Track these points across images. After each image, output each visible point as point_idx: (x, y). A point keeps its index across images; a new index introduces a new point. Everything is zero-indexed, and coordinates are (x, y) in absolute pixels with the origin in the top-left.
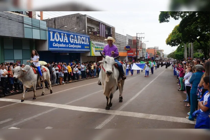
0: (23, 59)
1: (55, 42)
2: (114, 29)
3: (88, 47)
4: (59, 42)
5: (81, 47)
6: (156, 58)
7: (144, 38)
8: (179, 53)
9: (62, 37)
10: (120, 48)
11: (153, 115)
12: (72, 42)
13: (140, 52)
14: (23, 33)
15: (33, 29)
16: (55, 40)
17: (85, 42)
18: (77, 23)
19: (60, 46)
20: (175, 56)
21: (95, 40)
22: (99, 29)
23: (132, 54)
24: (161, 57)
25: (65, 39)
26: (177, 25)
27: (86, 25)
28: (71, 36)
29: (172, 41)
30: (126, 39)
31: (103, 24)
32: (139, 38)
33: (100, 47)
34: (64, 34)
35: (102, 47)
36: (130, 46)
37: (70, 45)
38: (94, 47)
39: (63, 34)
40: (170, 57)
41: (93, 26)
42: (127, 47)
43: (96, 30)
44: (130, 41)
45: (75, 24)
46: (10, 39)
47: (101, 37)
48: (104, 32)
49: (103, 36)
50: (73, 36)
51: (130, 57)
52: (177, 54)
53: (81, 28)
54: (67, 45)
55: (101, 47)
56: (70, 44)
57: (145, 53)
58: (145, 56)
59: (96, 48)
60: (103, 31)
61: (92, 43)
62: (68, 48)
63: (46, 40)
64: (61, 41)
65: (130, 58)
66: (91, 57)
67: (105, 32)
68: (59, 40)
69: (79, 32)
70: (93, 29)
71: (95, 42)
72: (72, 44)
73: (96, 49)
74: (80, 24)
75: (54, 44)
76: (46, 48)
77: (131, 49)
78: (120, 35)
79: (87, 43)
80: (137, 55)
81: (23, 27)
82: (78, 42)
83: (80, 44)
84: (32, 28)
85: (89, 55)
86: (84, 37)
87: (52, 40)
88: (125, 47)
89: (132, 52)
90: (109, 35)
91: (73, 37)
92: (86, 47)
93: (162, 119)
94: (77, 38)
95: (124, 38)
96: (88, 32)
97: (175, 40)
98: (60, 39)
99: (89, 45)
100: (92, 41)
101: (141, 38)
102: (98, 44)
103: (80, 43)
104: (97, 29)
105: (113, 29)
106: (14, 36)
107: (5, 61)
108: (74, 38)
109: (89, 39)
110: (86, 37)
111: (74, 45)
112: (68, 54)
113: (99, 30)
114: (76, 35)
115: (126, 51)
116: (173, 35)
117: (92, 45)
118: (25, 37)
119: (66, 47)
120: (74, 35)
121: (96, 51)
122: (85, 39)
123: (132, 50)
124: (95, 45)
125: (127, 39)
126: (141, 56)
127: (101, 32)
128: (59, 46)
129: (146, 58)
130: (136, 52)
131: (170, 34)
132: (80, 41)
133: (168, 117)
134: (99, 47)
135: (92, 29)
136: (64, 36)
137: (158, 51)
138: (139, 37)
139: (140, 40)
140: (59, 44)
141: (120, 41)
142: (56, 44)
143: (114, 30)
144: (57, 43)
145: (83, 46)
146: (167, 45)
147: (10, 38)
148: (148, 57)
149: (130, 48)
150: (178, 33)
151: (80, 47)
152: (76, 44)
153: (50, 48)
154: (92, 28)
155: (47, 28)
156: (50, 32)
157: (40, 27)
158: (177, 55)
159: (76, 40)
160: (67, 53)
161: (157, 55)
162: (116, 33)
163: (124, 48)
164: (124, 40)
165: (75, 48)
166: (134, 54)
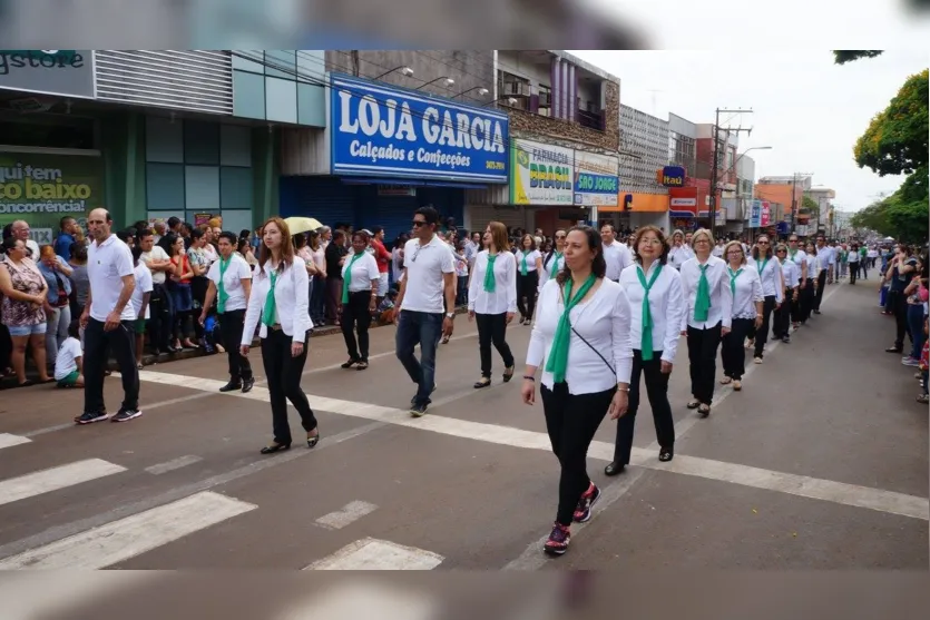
0: (221, 209)
1: (362, 137)
2: (614, 85)
3: (500, 166)
4: (378, 140)
5: (468, 165)
6: (797, 227)
7: (749, 131)
8: (910, 209)
9: (392, 114)
10: (637, 173)
11: (815, 481)
12: (431, 140)
13: (724, 194)
14: (228, 95)
15: (267, 78)
16: (360, 128)
17: (487, 142)
18: (455, 54)
19: (381, 156)
20: (892, 223)
21: (530, 132)
22: (548, 84)
23: (692, 202)
24: (819, 225)
25: (402, 127)
26: (915, 74)
27: (496, 65)
28: (431, 111)
29: (885, 149)
30: (664, 133)
31: (570, 64)
32: (727, 131)
33: (551, 167)
34: (401, 102)
35: (561, 166)
36: (681, 164)
37: (422, 155)
38: (526, 166)
39: (395, 103)
40: (863, 225)
41: (522, 72)
42: (670, 171)
43: (534, 90)
44: (682, 141)
45: (444, 60)
46: (173, 122)
47: (559, 121)
48: (572, 99)
49: (565, 117)
50: (435, 112)
51: (683, 219)
52: (900, 211)
53: (469, 80)
54: (411, 153)
55: (555, 165)
56: (421, 150)
57: (749, 203)
58: (749, 215)
59: (534, 168)
60: (565, 97)
61: (520, 149)
62: (415, 164)
63: (323, 129)
64: (387, 134)
65: (683, 224)
66: (511, 207)
67: (577, 100)
68: (379, 131)
69: (462, 96)
70: (525, 86)
71: (527, 144)
72: (432, 148)
73: (535, 174)
74: (468, 62)
75: (357, 148)
76: (321, 161)
77: (688, 179)
78: (640, 117)
79: (497, 147)
80: (713, 207)
81: (229, 69)
82: (456, 139)
83: (464, 152)
84: (265, 75)
85: (503, 199)
86: (483, 118)
87: (345, 127)
88: (662, 168)
89: (692, 194)
90: (593, 112)
91: (436, 116)
92: (490, 165)
93: (859, 501)
94: (455, 121)
95: (658, 131)
96: (503, 97)
97: (901, 146)
98: (383, 122)
99: (506, 158)
100: (517, 137)
101: (738, 130)
102: (544, 151)
103: (468, 146)
104: (540, 85)
105: (610, 87)
106: (191, 106)
107: (151, 215)
108: (440, 123)
109: (505, 127)
110: (493, 121)
111: (439, 151)
112: (413, 193)
113: (552, 88)
114: (450, 110)
115: (666, 191)
116: (893, 123)
117: (516, 154)
118: (235, 114)
119: (405, 163)
120: (441, 111)
121: (534, 184)
122: (488, 130)
123: (692, 185)
124: (531, 156)
125: (670, 133)
126: (732, 216)
127: (557, 101)
128: (374, 156)
129: (751, 225)
130: (708, 197)
131: (880, 116)
132: (467, 136)
133: (888, 494)
134: (547, 164)
135: (520, 85)
136: (399, 110)
137: (808, 196)
138: (726, 127)
139: (731, 141)
140: (375, 148)
141: (639, 141)
142: (363, 147)
143: (617, 93)
144: (369, 143)
145: (478, 159)
146: (861, 166)
147: (173, 114)
148: (764, 221)
149: (683, 176)
150: (917, 110)
151: (465, 161)
152: (447, 150)
153: (337, 165)
154: (517, 80)
155: (328, 74)
156: (341, 94)
157: (299, 70)
158: (900, 215)
159: (449, 133)
160: (408, 187)
161: (801, 212)
162: (624, 106)
163: (654, 176)
164: (658, 139)
165: (445, 167)
166: (700, 204)
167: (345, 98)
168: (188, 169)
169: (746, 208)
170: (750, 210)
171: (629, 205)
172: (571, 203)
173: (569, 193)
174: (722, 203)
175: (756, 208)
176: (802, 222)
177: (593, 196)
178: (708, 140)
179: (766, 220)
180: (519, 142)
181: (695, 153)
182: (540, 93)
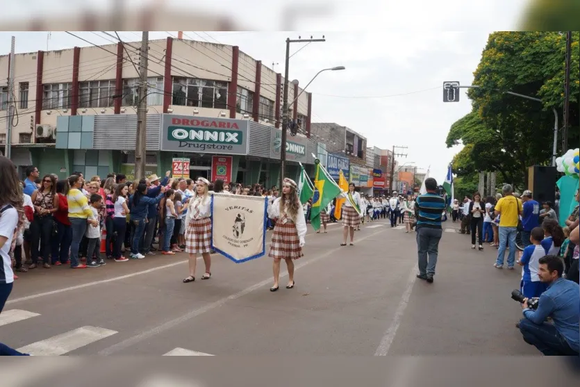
20: (459, 192)
23: (383, 183)
36: (377, 167)
42: (375, 171)
44: (377, 157)
51: (378, 190)
58: (399, 188)
77: (382, 174)
80: (391, 184)
89: (383, 180)
101: (402, 155)
115: (373, 179)
123: (383, 177)
129: (400, 193)
130: (388, 181)
138: (397, 153)
148: (404, 191)
158: (462, 189)
163: (370, 172)
166: (386, 184)
178: (386, 157)
181: (380, 162)
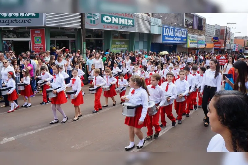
0: (143, 49)
1: (166, 36)
2: (205, 20)
3: (186, 40)
4: (169, 36)
7: (235, 28)
9: (170, 31)
12: (176, 35)
13: (227, 43)
14: (150, 30)
16: (166, 34)
17: (184, 35)
19: (169, 39)
21: (190, 32)
23: (220, 45)
25: (172, 34)
27: (185, 18)
28: (176, 30)
31: (197, 16)
32: (230, 28)
35: (195, 39)
36: (217, 36)
38: (190, 40)
42: (215, 38)
44: (217, 31)
47: (194, 29)
48: (197, 25)
49: (196, 28)
55: (194, 39)
56: (174, 38)
57: (233, 45)
58: (233, 49)
63: (161, 35)
64: (170, 35)
65: (217, 50)
66: (187, 48)
71: (190, 35)
72: (176, 37)
74: (179, 18)
75: (166, 38)
76: (160, 41)
78: (209, 26)
80: (225, 46)
81: (150, 25)
84: (154, 26)
85: (185, 46)
86: (183, 30)
88: (213, 38)
89: (220, 44)
92: (184, 40)
94: (179, 31)
95: (212, 29)
98: (169, 33)
99: (186, 38)
101: (232, 28)
102: (193, 36)
103: (181, 36)
108: (177, 32)
109: (187, 32)
110: (185, 31)
112: (172, 46)
113: (193, 22)
114: (179, 29)
117: (188, 37)
118: (151, 33)
119: (172, 40)
120: (177, 29)
121: (191, 43)
122: (184, 33)
123: (220, 41)
124: (191, 37)
125: (215, 29)
126: (229, 48)
129: (233, 51)
130: (224, 44)
132: (181, 34)
134: (193, 39)
136: (171, 30)
139: (230, 30)
141: (209, 31)
143: (205, 22)
145: (182, 38)
148: (236, 49)
151: (180, 39)
152: (178, 37)
153: (163, 41)
154: (187, 21)
155: (162, 24)
159: (178, 34)
161: (246, 46)
162: (207, 24)
163: (211, 39)
164: (212, 31)
165: (177, 41)
166: (222, 46)
167: (164, 28)
168: (140, 42)
169: (232, 46)
170: (233, 47)
171: (206, 46)
172: (196, 47)
173: (196, 45)
174: (226, 45)
175: (234, 46)
176: (246, 49)
177: (200, 45)
179: (237, 49)
180: (189, 35)
181: (220, 33)
182: (190, 23)
